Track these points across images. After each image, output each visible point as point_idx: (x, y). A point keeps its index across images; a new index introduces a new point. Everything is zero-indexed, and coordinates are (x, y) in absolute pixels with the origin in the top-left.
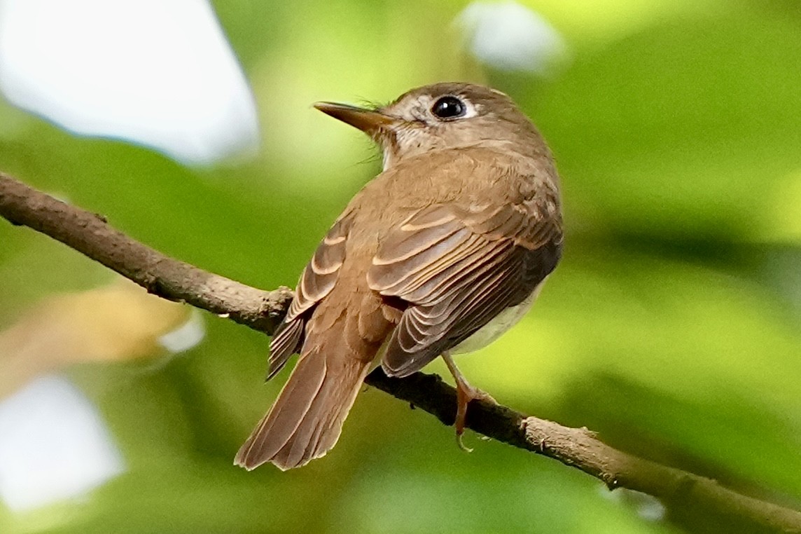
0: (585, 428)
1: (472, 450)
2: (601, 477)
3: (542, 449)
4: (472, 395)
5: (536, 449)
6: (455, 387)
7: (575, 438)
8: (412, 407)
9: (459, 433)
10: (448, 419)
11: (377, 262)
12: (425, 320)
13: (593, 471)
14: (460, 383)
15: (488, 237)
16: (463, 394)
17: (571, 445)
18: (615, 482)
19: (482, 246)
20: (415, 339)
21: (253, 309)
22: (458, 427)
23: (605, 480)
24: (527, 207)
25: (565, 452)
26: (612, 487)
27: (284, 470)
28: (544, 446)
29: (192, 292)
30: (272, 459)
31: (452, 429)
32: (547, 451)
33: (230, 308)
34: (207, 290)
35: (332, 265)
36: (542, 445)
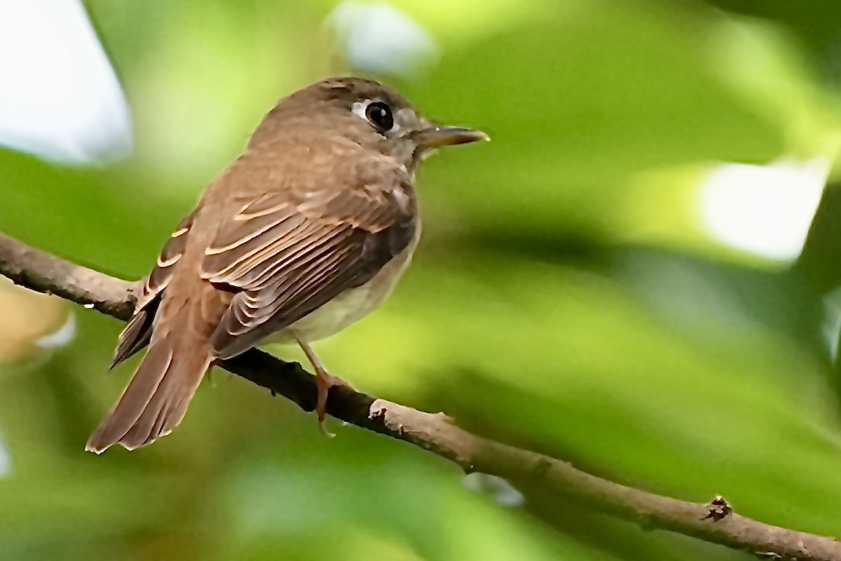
0: (441, 413)
1: (334, 435)
2: (457, 462)
3: (400, 433)
4: (331, 382)
5: (395, 434)
6: (314, 373)
7: (433, 424)
8: (273, 394)
9: (321, 419)
10: (308, 405)
11: (209, 252)
12: (252, 303)
13: (450, 455)
14: (320, 370)
15: (324, 222)
16: (323, 382)
17: (428, 430)
18: (472, 467)
19: (317, 230)
20: (241, 322)
21: (117, 299)
22: (319, 413)
23: (462, 464)
24: (367, 192)
25: (422, 437)
26: (468, 471)
27: (131, 449)
28: (402, 431)
29: (58, 283)
30: (120, 441)
31: (314, 414)
32: (405, 436)
33: (95, 299)
34: (72, 281)
35: (172, 257)
36: (400, 430)
